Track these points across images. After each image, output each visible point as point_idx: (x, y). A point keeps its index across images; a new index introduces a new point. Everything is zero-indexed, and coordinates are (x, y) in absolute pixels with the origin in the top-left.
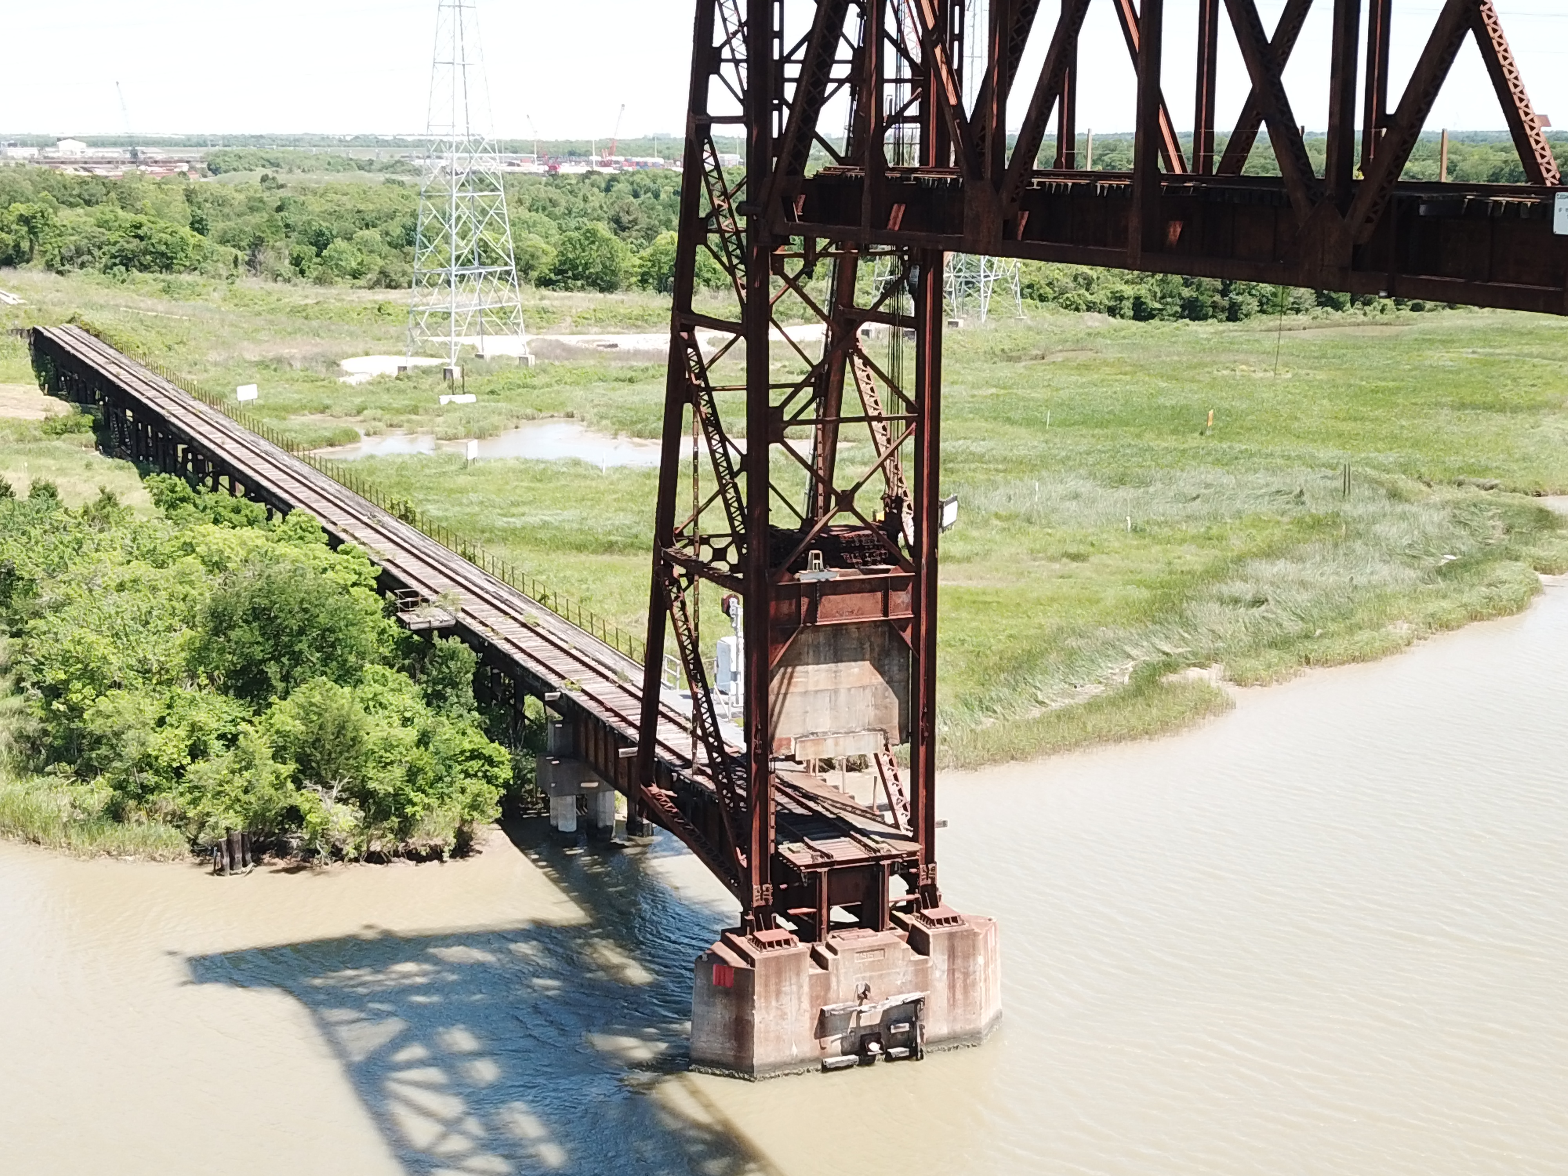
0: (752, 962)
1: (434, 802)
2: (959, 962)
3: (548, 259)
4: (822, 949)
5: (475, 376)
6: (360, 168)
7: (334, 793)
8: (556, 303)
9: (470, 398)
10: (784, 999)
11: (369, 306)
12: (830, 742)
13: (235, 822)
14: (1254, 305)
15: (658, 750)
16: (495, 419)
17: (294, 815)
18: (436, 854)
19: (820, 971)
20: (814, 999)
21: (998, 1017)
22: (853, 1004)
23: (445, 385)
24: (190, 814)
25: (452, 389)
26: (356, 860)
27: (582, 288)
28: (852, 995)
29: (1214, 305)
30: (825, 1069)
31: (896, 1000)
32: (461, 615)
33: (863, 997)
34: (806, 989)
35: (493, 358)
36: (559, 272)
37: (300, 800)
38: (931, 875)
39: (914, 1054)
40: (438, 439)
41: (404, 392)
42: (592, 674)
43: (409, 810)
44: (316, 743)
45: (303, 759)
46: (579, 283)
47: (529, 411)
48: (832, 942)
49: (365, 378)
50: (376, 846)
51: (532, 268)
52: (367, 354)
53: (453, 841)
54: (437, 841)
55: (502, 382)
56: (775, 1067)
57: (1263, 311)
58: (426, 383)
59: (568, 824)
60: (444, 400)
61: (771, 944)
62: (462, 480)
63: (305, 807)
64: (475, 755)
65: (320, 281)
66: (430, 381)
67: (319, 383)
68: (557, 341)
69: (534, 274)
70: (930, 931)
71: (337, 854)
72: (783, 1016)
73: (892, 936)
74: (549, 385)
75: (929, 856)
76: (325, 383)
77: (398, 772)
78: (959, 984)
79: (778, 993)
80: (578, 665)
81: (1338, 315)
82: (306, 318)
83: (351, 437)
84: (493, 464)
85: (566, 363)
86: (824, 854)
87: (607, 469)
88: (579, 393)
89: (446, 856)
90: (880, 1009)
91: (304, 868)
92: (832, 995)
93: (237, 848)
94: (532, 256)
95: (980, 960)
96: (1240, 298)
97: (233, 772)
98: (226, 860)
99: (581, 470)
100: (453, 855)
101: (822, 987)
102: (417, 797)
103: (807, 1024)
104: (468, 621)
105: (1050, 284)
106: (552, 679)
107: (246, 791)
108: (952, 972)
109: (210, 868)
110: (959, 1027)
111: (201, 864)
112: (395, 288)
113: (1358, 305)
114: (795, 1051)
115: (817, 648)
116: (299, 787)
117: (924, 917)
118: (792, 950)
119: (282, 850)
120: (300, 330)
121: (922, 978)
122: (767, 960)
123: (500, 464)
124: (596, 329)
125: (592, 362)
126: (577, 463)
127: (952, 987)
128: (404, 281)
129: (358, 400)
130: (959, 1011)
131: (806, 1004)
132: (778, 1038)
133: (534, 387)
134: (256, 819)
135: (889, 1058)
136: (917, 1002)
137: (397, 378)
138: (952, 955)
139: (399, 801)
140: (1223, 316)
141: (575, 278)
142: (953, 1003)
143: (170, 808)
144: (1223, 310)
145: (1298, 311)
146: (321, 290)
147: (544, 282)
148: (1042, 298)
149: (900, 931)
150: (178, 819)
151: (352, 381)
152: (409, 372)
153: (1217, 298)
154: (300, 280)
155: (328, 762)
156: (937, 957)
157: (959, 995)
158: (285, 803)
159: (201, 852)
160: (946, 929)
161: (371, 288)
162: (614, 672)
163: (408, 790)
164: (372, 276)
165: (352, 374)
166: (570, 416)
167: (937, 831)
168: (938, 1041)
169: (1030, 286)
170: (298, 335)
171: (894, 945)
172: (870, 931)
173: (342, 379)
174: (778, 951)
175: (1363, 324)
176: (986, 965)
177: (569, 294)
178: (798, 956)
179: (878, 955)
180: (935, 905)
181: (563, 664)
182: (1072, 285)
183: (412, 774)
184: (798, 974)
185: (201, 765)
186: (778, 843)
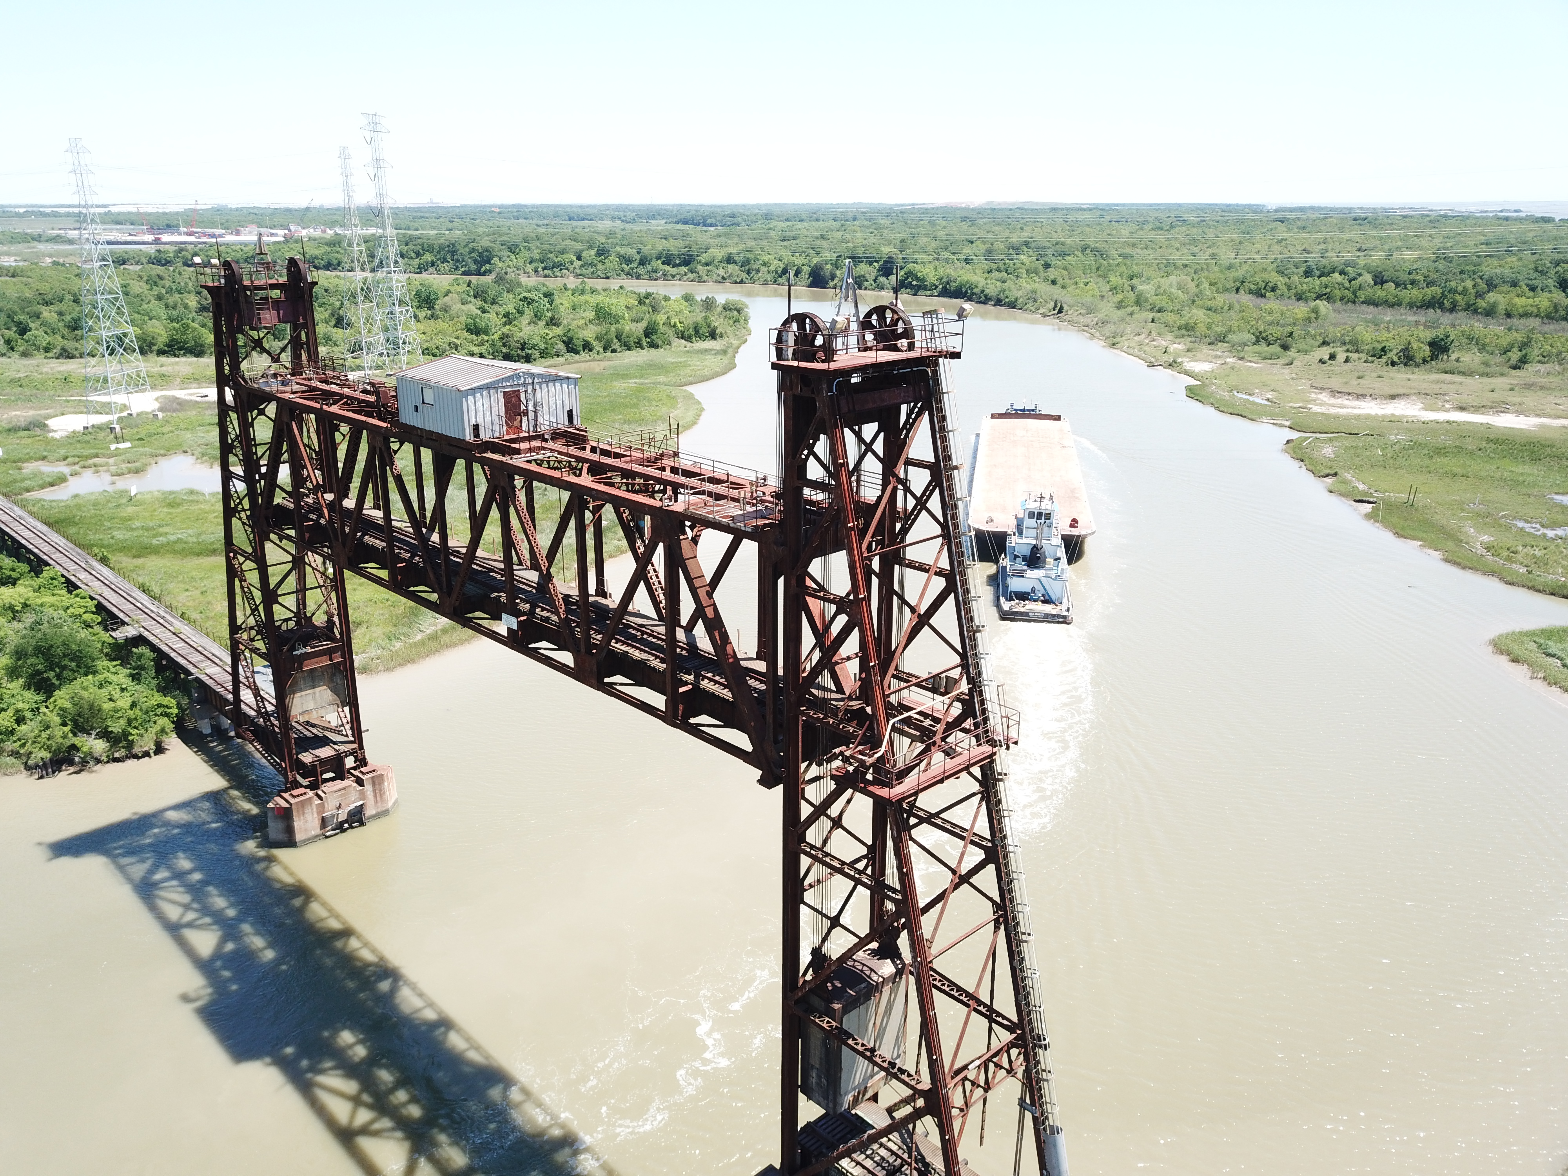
0: (291, 804)
1: (142, 731)
2: (377, 786)
3: (162, 339)
4: (320, 792)
5: (129, 429)
6: (33, 239)
7: (93, 736)
8: (170, 369)
9: (128, 445)
10: (306, 815)
11: (59, 376)
12: (314, 712)
13: (47, 755)
14: (538, 354)
15: (243, 706)
16: (145, 460)
17: (74, 747)
18: (146, 754)
19: (320, 802)
20: (319, 813)
21: (396, 802)
22: (335, 812)
23: (112, 436)
24: (22, 751)
25: (117, 439)
26: (108, 762)
27: (184, 355)
28: (335, 807)
29: (518, 355)
30: (327, 837)
31: (352, 806)
32: (142, 630)
33: (339, 808)
34: (315, 809)
35: (138, 415)
36: (168, 346)
37: (77, 741)
38: (363, 754)
39: (362, 824)
40: (113, 476)
41: (89, 442)
42: (209, 663)
43: (130, 738)
44: (79, 715)
45: (75, 722)
46: (182, 352)
47: (162, 452)
48: (324, 789)
49: (64, 434)
50: (117, 755)
51: (154, 345)
52: (63, 414)
53: (154, 748)
54: (146, 749)
55: (145, 432)
56: (305, 841)
57: (542, 357)
58: (101, 435)
59: (207, 730)
60: (113, 447)
61: (298, 796)
62: (130, 510)
63: (79, 745)
64: (160, 706)
65: (25, 354)
66: (103, 434)
67: (37, 438)
68: (173, 396)
69: (155, 348)
70: (364, 778)
71: (98, 761)
72: (307, 822)
73: (349, 782)
74: (172, 432)
75: (361, 747)
76: (41, 438)
77: (123, 722)
78: (378, 795)
79: (303, 814)
80: (203, 657)
81: (577, 357)
82: (20, 386)
83: (61, 480)
84: (146, 496)
85: (180, 414)
86: (317, 756)
87: (210, 494)
88: (188, 435)
89: (152, 754)
90: (346, 811)
91: (83, 770)
92: (326, 809)
93: (49, 766)
94: (153, 338)
95: (386, 784)
96: (530, 352)
97: (41, 731)
98: (44, 772)
99: (195, 497)
100: (156, 753)
101: (322, 808)
102: (134, 731)
103: (317, 823)
104: (146, 634)
105: (437, 348)
106: (190, 668)
107: (48, 739)
108: (374, 791)
109: (37, 776)
110: (379, 810)
111: (31, 775)
112: (70, 358)
113: (586, 351)
114: (313, 833)
115: (304, 678)
116: (75, 735)
117: (361, 772)
118: (307, 796)
119: (71, 763)
120: (20, 399)
121: (363, 796)
122: (297, 803)
123: (149, 496)
124: (195, 385)
125: (194, 413)
126: (192, 492)
127: (375, 796)
128: (77, 353)
129: (63, 452)
130: (379, 804)
131: (315, 815)
132: (306, 830)
133: (163, 434)
134: (55, 753)
135: (353, 828)
136: (361, 805)
137: (84, 434)
138: (374, 784)
139: (125, 735)
140: (523, 360)
141: (180, 349)
142: (376, 802)
143: (10, 749)
144: (523, 357)
145: (558, 356)
146: (26, 361)
147: (161, 353)
148: (434, 355)
149: (353, 778)
150: (15, 754)
151: (57, 435)
152: (90, 430)
153: (519, 352)
154: (11, 354)
155: (88, 722)
156: (368, 787)
157: (378, 798)
158: (69, 744)
159: (28, 768)
160: (371, 775)
161: (58, 358)
162: (221, 660)
163: (129, 729)
164: (57, 350)
165: (56, 431)
166: (185, 452)
167: (363, 734)
168: (370, 818)
169: (428, 349)
170: (19, 402)
171: (350, 786)
172: (339, 781)
173: (51, 435)
174: (302, 798)
175: (589, 361)
176: (389, 784)
177: (177, 359)
178: (310, 799)
179: (343, 791)
180: (366, 765)
181: (195, 658)
182: (448, 348)
183: (129, 722)
184: (311, 805)
185: (23, 727)
186: (297, 754)
